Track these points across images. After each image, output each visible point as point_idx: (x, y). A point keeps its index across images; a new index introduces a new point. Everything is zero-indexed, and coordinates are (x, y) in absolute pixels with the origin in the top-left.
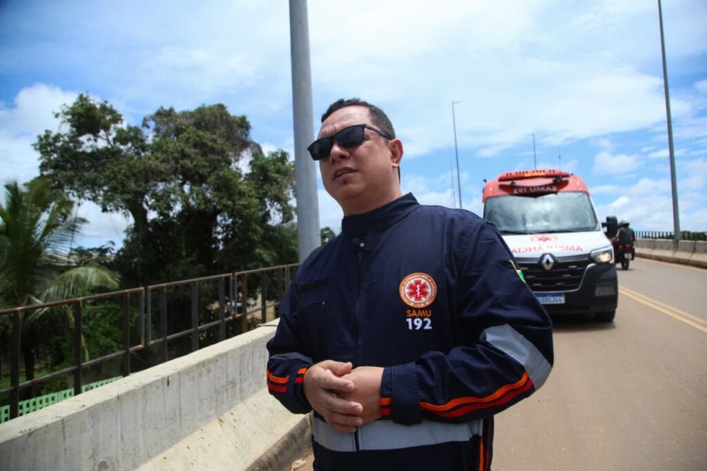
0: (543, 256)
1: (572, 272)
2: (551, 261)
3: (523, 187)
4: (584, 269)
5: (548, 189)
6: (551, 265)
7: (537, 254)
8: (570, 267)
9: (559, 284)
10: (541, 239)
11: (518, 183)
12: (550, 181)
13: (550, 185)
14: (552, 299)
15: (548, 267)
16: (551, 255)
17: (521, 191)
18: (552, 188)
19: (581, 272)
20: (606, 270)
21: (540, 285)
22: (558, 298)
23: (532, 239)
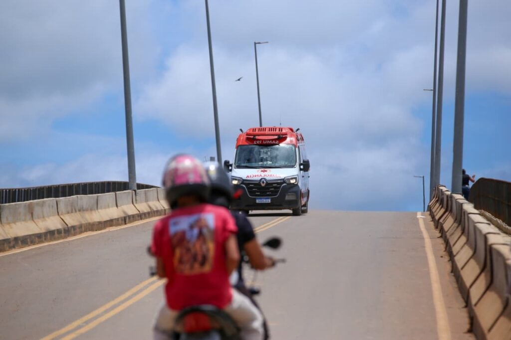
0: (262, 179)
1: (275, 188)
2: (265, 182)
3: (259, 140)
4: (280, 187)
5: (274, 142)
6: (264, 184)
7: (258, 178)
8: (274, 185)
9: (268, 193)
10: (262, 171)
11: (257, 137)
12: (276, 137)
13: (275, 140)
14: (264, 200)
15: (263, 185)
16: (265, 179)
17: (258, 142)
18: (276, 142)
19: (279, 187)
20: (292, 187)
21: (259, 193)
22: (267, 200)
23: (258, 171)
